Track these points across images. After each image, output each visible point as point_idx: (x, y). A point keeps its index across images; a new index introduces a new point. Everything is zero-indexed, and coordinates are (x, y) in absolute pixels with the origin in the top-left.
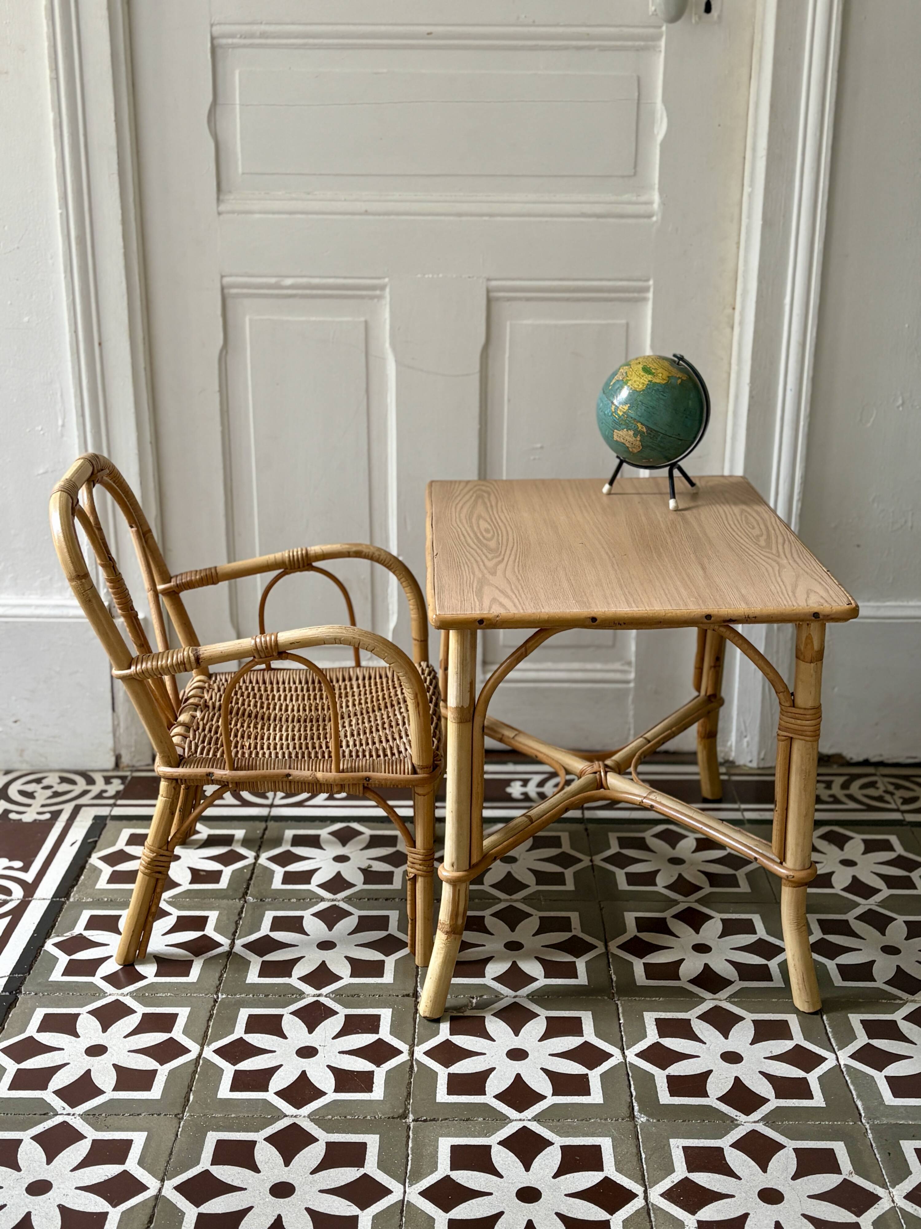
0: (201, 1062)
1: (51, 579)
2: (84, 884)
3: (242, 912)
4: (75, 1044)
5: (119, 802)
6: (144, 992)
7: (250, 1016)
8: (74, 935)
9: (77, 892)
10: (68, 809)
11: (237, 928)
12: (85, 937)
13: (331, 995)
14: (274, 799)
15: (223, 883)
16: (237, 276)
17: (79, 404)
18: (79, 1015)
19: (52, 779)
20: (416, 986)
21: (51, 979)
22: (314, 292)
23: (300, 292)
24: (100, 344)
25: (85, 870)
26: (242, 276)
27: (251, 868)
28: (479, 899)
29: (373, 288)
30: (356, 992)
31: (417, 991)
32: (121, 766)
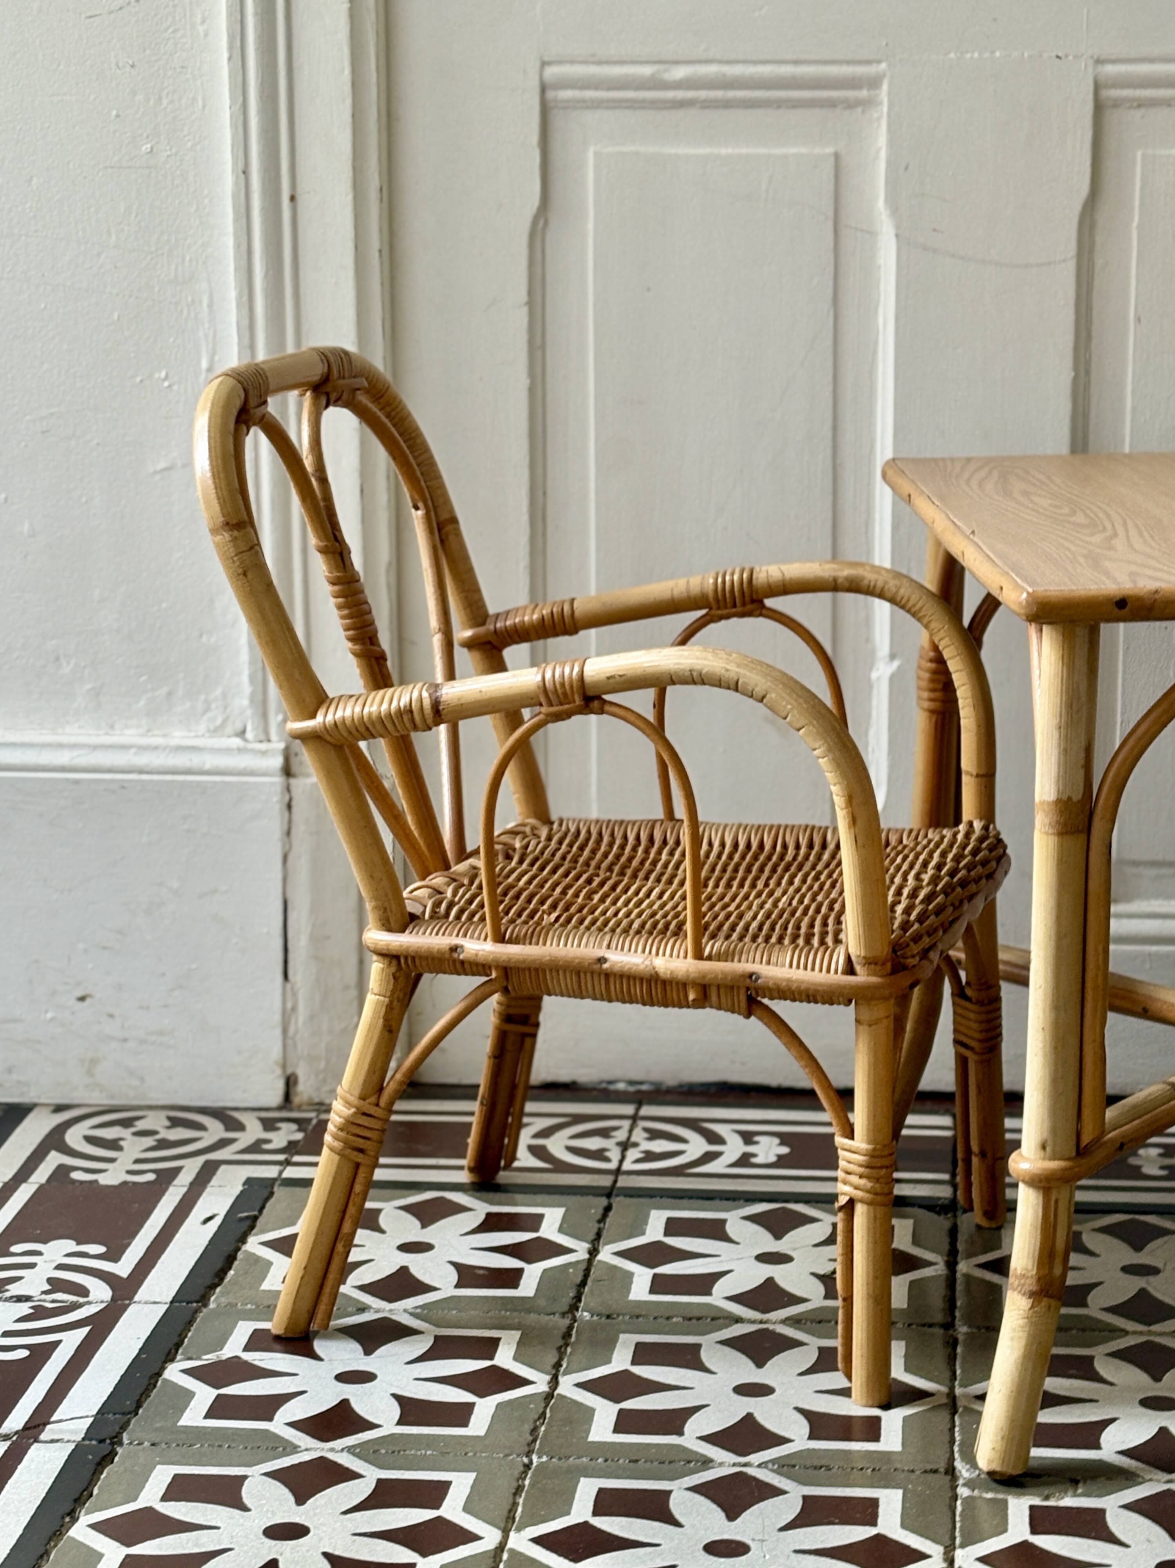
0: (505, 1556)
1: (170, 694)
2: (234, 1282)
3: (570, 1336)
4: (241, 1521)
5: (297, 1159)
6: (376, 1448)
7: (601, 1491)
8: (224, 1358)
9: (222, 1294)
10: (190, 1169)
11: (560, 1359)
12: (246, 1362)
13: (770, 1466)
14: (621, 1162)
15: (528, 1287)
16: (572, 62)
17: (246, 322)
18: (245, 1477)
19: (155, 1121)
20: (952, 1459)
21: (182, 1422)
22: (731, 94)
23: (703, 94)
24: (293, 198)
25: (236, 1263)
26: (584, 62)
27: (584, 1266)
28: (1078, 1329)
29: (853, 83)
30: (823, 1462)
31: (954, 1469)
32: (296, 1100)
